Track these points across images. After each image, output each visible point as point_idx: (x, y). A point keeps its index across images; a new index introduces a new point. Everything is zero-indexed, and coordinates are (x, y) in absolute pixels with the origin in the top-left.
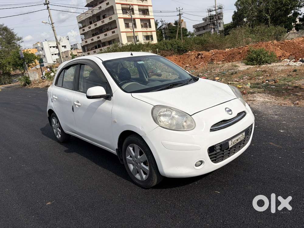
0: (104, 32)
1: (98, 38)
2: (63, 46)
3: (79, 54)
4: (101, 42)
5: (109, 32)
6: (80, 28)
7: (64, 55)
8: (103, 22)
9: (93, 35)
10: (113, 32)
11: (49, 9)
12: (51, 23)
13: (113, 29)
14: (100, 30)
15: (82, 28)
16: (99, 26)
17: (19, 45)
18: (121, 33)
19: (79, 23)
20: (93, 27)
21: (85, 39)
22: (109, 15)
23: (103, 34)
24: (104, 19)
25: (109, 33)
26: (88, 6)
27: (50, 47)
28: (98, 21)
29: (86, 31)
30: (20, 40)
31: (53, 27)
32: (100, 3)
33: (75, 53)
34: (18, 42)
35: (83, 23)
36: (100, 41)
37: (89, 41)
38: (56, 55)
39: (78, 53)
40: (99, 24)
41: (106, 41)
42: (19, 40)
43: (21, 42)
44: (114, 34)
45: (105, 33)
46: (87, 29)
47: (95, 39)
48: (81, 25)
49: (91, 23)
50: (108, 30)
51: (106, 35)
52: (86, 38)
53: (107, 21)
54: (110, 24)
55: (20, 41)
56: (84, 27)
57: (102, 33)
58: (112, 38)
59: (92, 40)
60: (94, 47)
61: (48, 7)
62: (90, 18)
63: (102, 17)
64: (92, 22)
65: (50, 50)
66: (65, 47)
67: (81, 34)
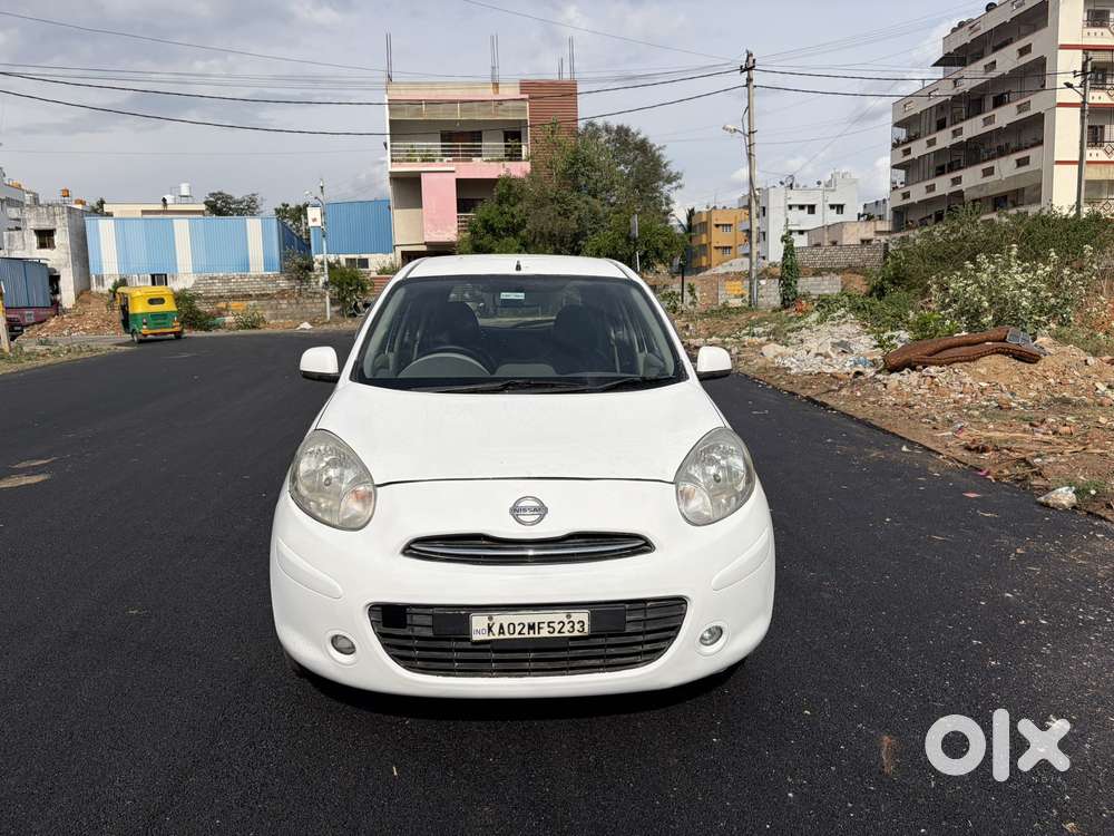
0: (985, 161)
1: (956, 181)
2: (832, 207)
3: (878, 238)
4: (963, 196)
5: (1003, 160)
6: (895, 146)
7: (826, 236)
8: (988, 121)
9: (940, 171)
10: (1022, 162)
11: (751, 86)
12: (747, 132)
13: (1027, 148)
14: (972, 152)
15: (904, 143)
16: (970, 136)
17: (667, 198)
18: (1056, 167)
19: (897, 125)
20: (944, 139)
21: (906, 183)
22: (1022, 94)
23: (979, 168)
24: (996, 112)
25: (1005, 168)
26: (945, 61)
27: (790, 207)
28: (968, 117)
29: (915, 154)
30: (675, 180)
31: (750, 146)
32: (996, 49)
33: (866, 232)
34: (667, 187)
35: (911, 126)
36: (960, 194)
37: (918, 193)
38: (801, 236)
39: (877, 232)
40: (973, 128)
41: (983, 194)
42: (670, 183)
43: (676, 188)
44: (1023, 169)
45: (986, 165)
46: (919, 149)
47: (943, 185)
48: (902, 134)
49: (941, 126)
50: (1002, 152)
51: (988, 172)
52: (910, 179)
53: (1005, 116)
54: (1016, 128)
55: (674, 184)
56: (910, 139)
57: (977, 162)
58: (1013, 187)
59: (931, 188)
60: (930, 217)
61: (749, 80)
62: (941, 107)
63: (989, 102)
64: (948, 122)
65: (786, 214)
66: (839, 208)
67: (894, 167)
